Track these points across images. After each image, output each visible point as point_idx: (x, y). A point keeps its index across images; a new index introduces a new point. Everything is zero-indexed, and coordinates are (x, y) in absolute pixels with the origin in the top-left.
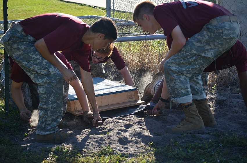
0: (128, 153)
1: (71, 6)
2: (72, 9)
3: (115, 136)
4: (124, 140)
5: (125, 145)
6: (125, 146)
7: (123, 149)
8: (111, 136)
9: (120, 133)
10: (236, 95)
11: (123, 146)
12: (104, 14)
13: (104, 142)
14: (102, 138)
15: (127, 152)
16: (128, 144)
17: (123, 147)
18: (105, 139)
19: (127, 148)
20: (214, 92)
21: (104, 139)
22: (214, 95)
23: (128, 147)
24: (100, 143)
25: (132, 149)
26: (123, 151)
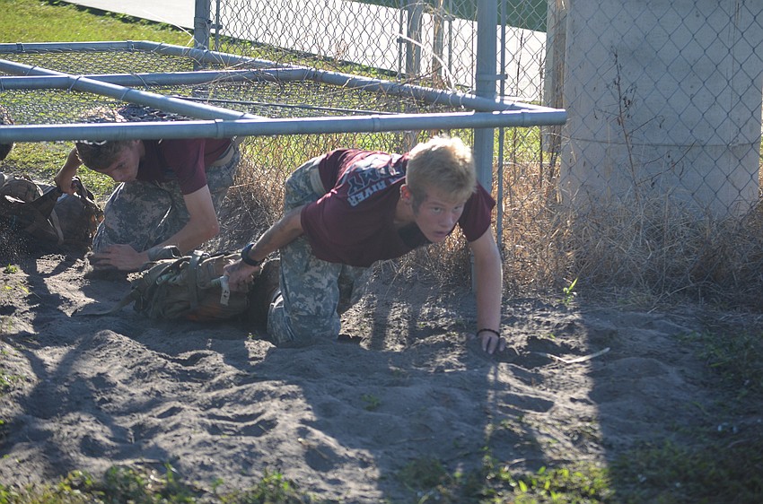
0: (342, 497)
1: (17, 6)
2: (21, 15)
3: (292, 441)
4: (325, 456)
5: (326, 471)
6: (331, 476)
7: (323, 486)
8: (280, 441)
9: (309, 431)
10: (640, 314)
11: (323, 474)
12: (187, 41)
13: (259, 461)
14: (253, 446)
15: (339, 494)
16: (337, 468)
17: (323, 478)
18: (263, 452)
19: (336, 482)
20: (570, 303)
21: (258, 449)
22: (571, 312)
23: (340, 478)
24: (248, 464)
25: (352, 485)
26: (325, 491)
